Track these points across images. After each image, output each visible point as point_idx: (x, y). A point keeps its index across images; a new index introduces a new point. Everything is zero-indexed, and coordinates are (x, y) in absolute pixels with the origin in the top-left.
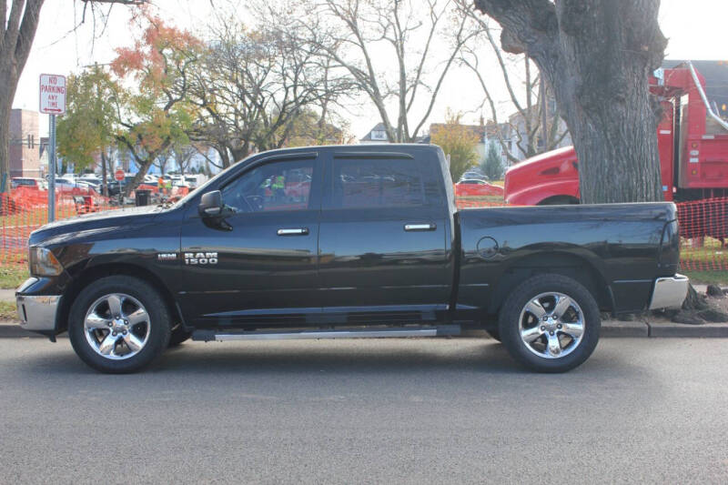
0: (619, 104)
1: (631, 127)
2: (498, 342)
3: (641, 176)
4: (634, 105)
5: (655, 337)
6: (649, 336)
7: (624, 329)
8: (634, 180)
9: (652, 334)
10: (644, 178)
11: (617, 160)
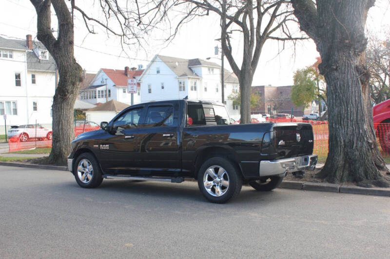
0: (335, 72)
1: (342, 83)
2: (254, 189)
3: (347, 108)
4: (343, 71)
5: (343, 193)
6: (340, 192)
7: (327, 187)
8: (343, 110)
9: (341, 191)
10: (349, 109)
11: (336, 100)
